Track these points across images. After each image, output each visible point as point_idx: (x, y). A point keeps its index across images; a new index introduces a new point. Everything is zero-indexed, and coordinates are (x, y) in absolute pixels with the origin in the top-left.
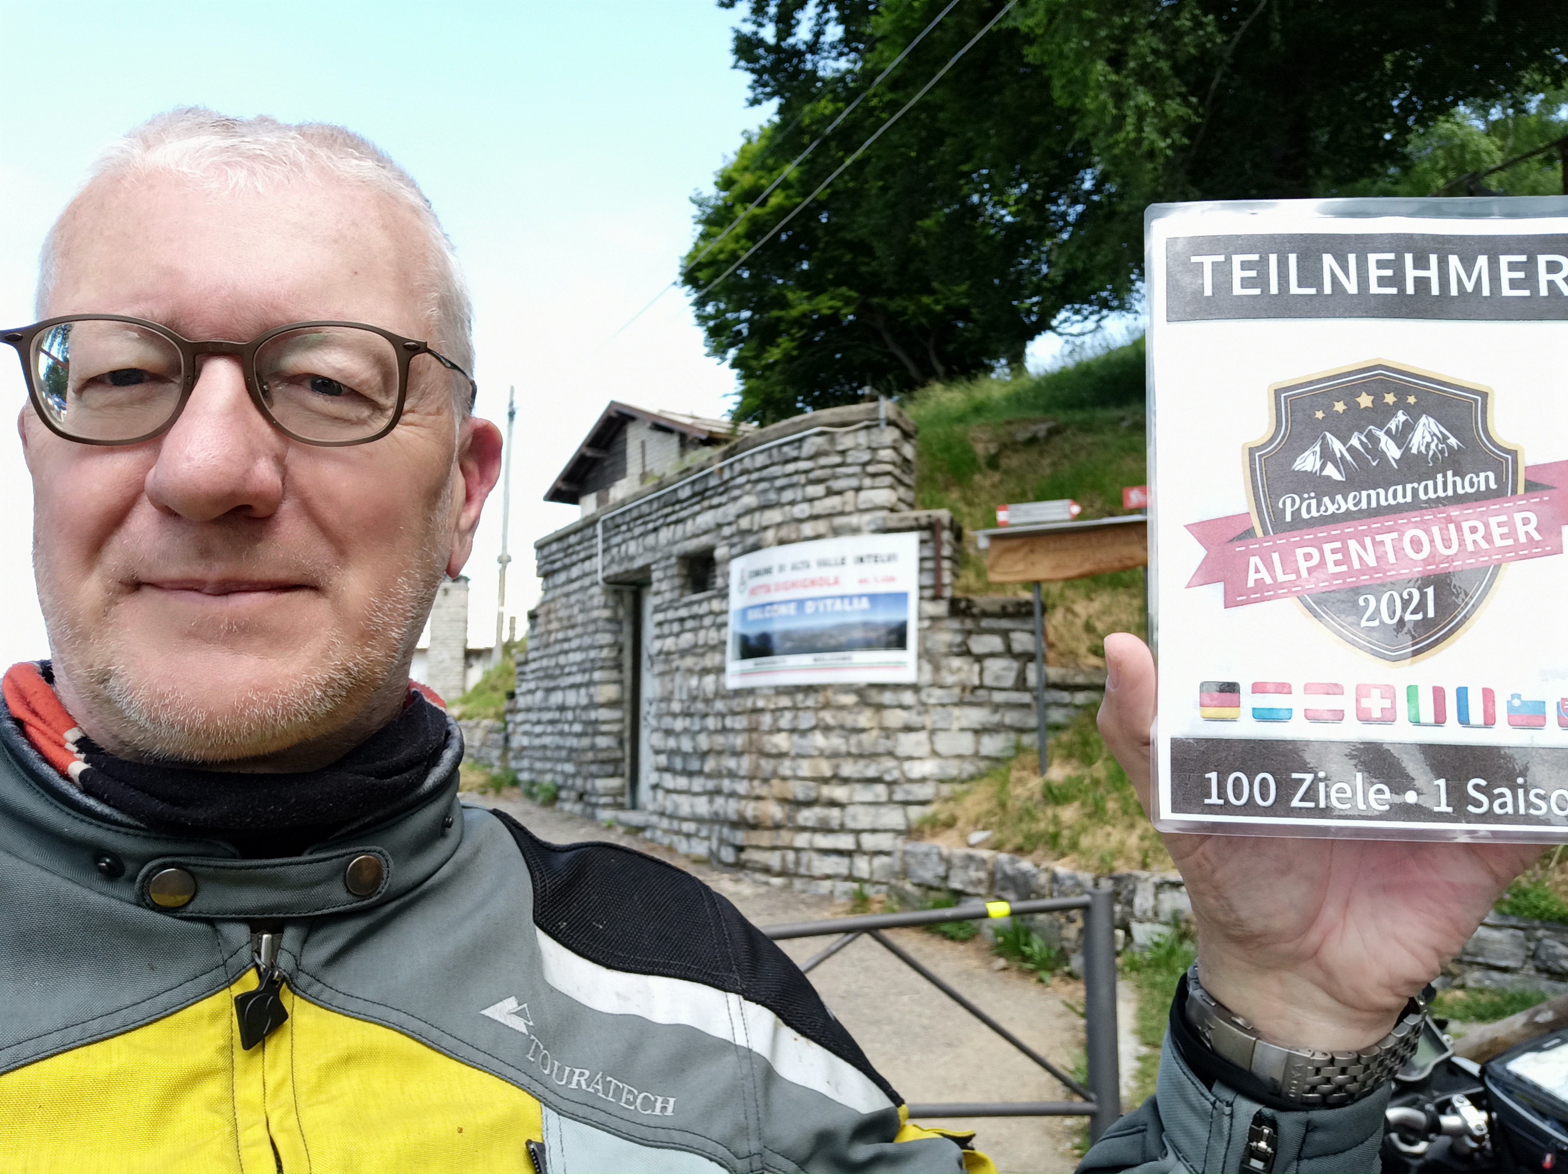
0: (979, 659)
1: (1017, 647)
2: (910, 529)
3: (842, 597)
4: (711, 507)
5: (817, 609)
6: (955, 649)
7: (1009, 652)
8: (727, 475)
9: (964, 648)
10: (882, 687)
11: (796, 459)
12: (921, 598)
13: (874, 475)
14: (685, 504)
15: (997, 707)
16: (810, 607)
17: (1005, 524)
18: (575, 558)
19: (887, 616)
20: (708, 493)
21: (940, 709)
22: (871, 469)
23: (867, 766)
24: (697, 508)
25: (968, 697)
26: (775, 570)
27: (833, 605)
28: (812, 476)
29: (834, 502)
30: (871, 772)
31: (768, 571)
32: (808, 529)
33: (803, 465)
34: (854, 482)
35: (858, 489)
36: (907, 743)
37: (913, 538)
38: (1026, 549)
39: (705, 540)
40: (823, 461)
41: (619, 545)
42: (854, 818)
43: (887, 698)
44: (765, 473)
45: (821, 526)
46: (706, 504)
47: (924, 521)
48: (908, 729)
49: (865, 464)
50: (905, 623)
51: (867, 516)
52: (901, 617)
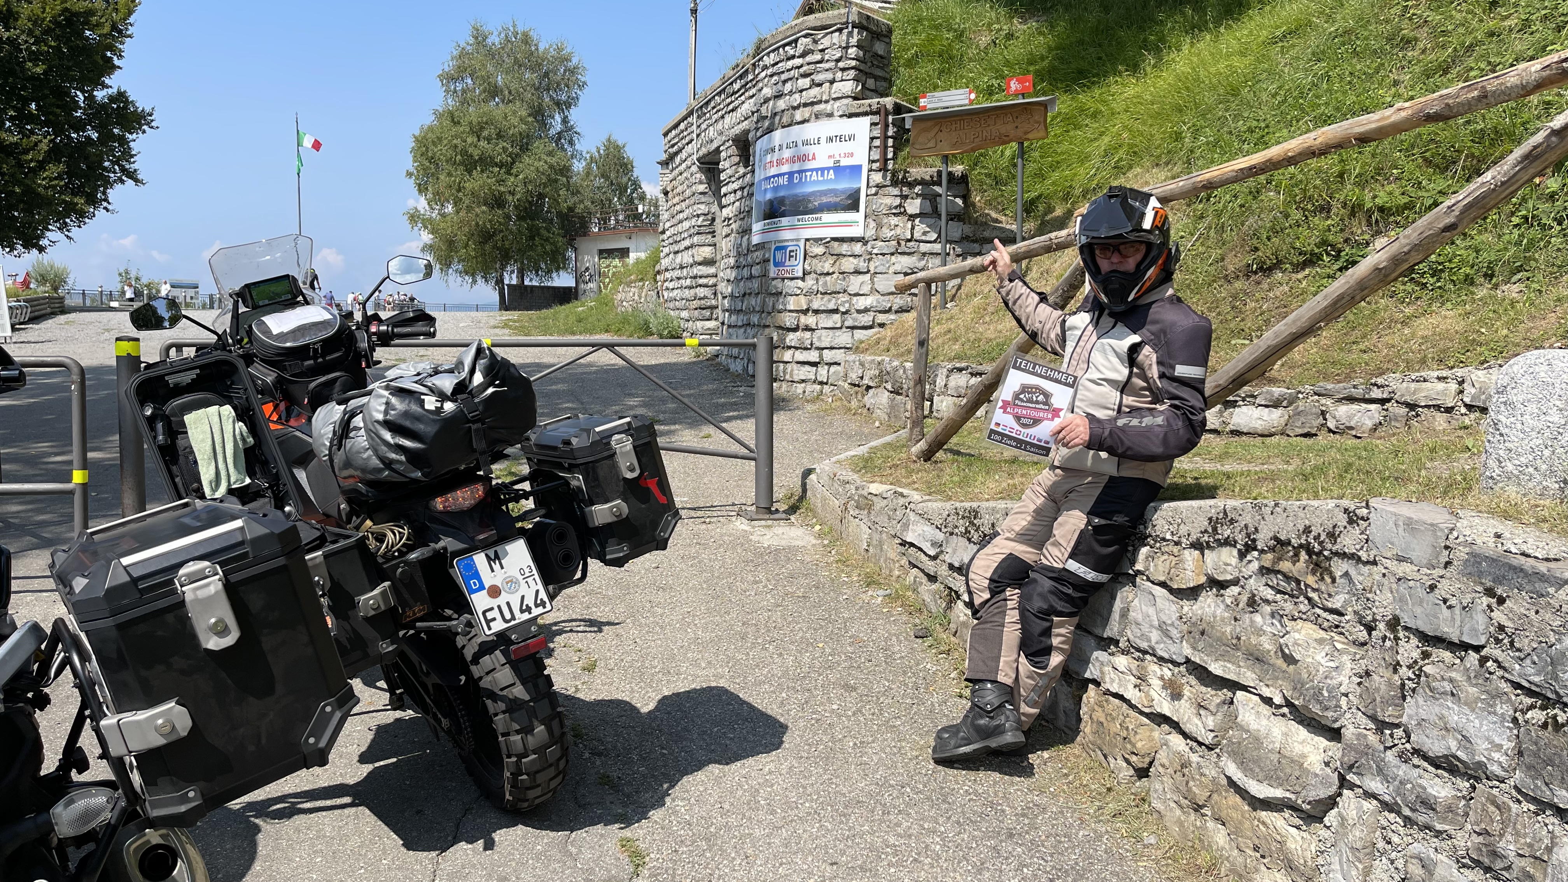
0: (911, 218)
2: (865, 114)
3: (817, 170)
4: (749, 98)
5: (801, 180)
6: (894, 211)
7: (935, 212)
8: (757, 71)
9: (901, 210)
10: (842, 240)
11: (793, 57)
12: (870, 170)
13: (843, 70)
14: (737, 96)
15: (923, 256)
16: (796, 179)
17: (924, 108)
18: (684, 142)
19: (845, 185)
20: (748, 86)
21: (880, 258)
22: (841, 65)
23: (830, 301)
24: (743, 98)
25: (902, 248)
26: (777, 149)
27: (811, 177)
28: (803, 70)
29: (815, 91)
30: (831, 306)
31: (772, 150)
32: (799, 115)
33: (798, 62)
34: (829, 76)
35: (832, 82)
36: (856, 283)
37: (866, 121)
38: (936, 129)
39: (745, 125)
40: (809, 58)
41: (705, 131)
42: (819, 338)
43: (845, 248)
44: (776, 69)
45: (805, 113)
46: (747, 95)
47: (875, 107)
48: (857, 272)
49: (838, 61)
50: (858, 191)
51: (838, 104)
52: (855, 186)
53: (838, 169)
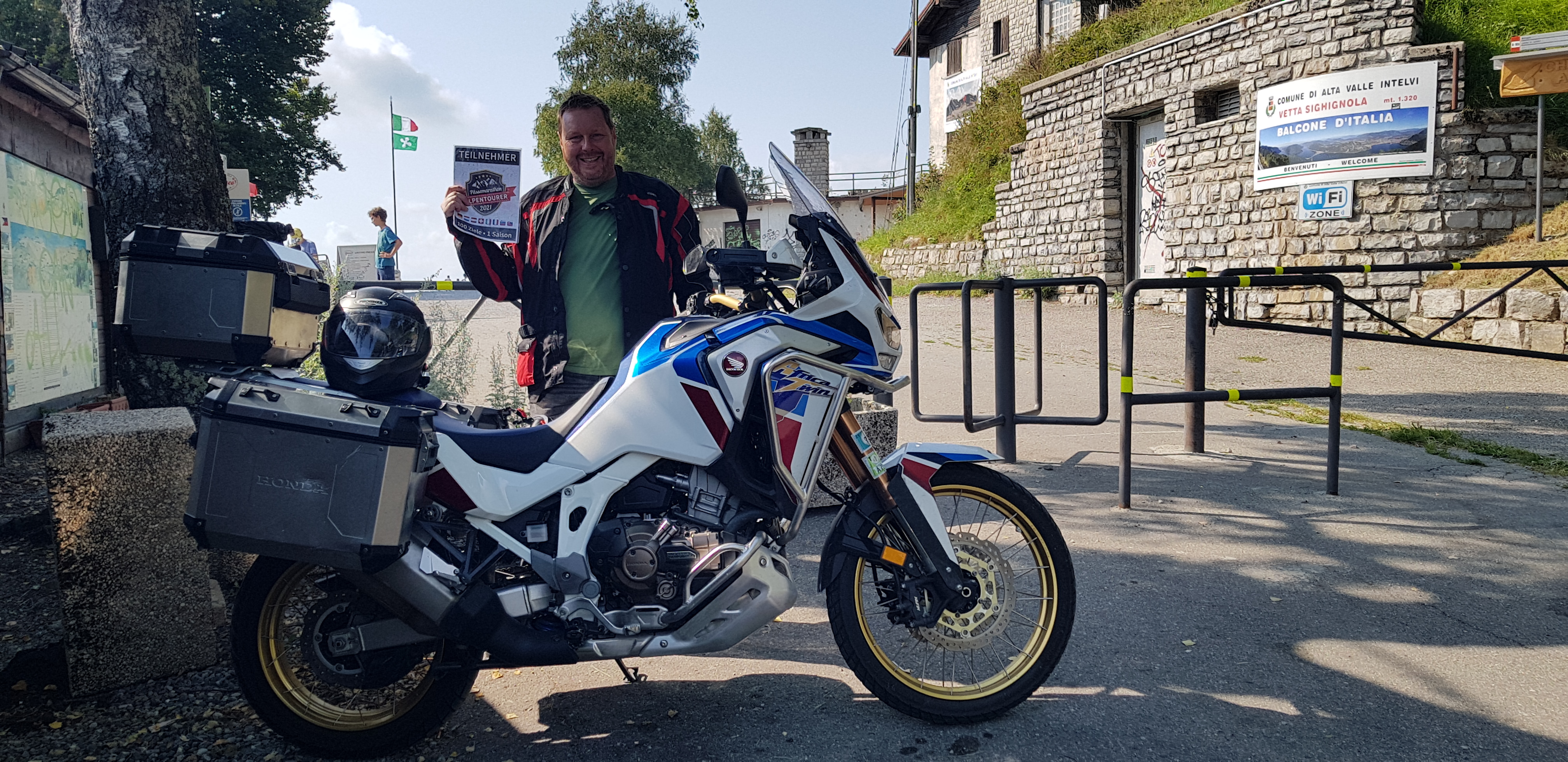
0: (1484, 156)
1: (1515, 146)
2: (1432, 58)
3: (1369, 114)
4: (1232, 50)
5: (1346, 123)
6: (1465, 150)
7: (1509, 150)
8: (1251, 22)
9: (1474, 148)
10: (1403, 180)
11: (1327, 7)
12: (1438, 112)
13: (1398, 17)
14: (1202, 49)
15: (1497, 192)
16: (1339, 123)
17: (1517, 50)
18: (1072, 99)
19: (1407, 127)
20: (1228, 39)
21: (1451, 194)
22: (1395, 12)
23: (1389, 239)
24: (1217, 50)
25: (1475, 185)
26: (1306, 96)
27: (1360, 120)
28: (1340, 20)
29: (1360, 40)
30: (1391, 244)
31: (1300, 97)
32: (1335, 62)
33: (1332, 12)
34: (1381, 24)
35: (1384, 29)
36: (1422, 221)
37: (1434, 64)
38: (1536, 69)
39: (1226, 76)
40: (1353, 8)
41: (1125, 86)
43: (1407, 187)
44: (1292, 20)
45: (1349, 59)
46: (1227, 47)
47: (1443, 51)
48: (1424, 210)
49: (1390, 9)
50: (1424, 132)
51: (1391, 51)
52: (1421, 127)
53: (1397, 112)
